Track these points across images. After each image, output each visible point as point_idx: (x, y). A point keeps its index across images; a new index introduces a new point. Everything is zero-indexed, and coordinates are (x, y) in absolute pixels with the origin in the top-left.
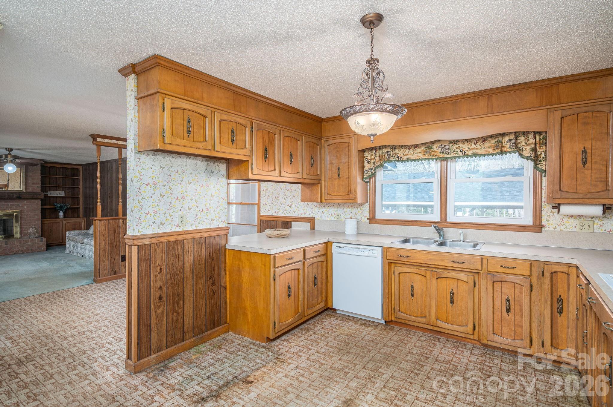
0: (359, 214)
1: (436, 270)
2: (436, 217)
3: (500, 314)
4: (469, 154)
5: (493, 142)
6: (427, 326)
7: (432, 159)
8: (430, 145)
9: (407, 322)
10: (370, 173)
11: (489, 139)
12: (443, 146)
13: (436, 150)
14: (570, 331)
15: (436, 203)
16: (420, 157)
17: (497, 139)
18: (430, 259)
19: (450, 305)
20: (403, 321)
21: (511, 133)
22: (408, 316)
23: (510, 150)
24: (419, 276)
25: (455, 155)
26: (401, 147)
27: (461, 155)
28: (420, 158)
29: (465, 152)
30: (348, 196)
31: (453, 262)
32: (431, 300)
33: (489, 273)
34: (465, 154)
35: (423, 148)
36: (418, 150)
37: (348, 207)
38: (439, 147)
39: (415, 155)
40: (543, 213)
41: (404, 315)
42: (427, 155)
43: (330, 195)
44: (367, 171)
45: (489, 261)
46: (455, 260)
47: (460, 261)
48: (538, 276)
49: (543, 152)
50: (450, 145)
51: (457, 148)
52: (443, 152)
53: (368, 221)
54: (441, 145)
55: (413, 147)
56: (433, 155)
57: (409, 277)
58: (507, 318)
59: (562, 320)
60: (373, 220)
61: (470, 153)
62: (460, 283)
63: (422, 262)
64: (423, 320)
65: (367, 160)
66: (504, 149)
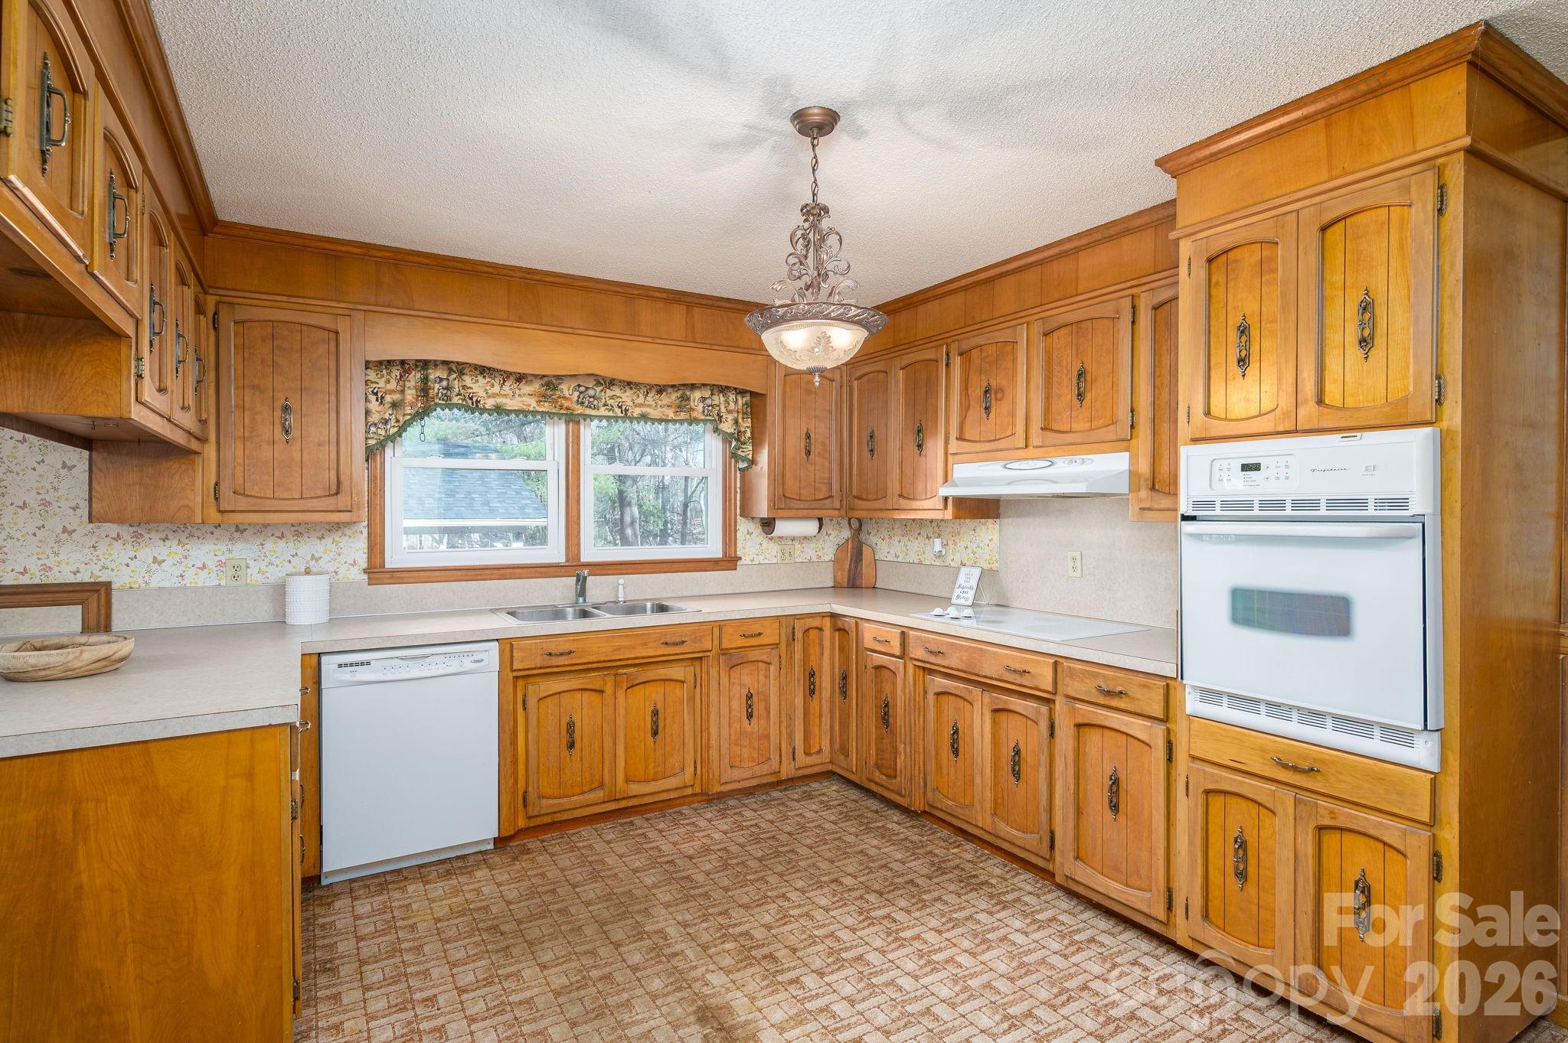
0: (325, 558)
1: (625, 671)
2: (554, 552)
3: (738, 727)
4: (635, 415)
5: (674, 396)
6: (606, 805)
7: (560, 416)
8: (553, 379)
9: (559, 817)
10: (382, 432)
11: (670, 390)
12: (582, 389)
13: (567, 395)
14: (824, 719)
15: (555, 522)
16: (529, 405)
17: (680, 392)
18: (619, 649)
19: (650, 739)
20: (547, 820)
21: (705, 385)
22: (561, 801)
23: (703, 417)
24: (586, 695)
25: (607, 413)
26: (481, 373)
27: (620, 414)
28: (531, 409)
29: (626, 410)
30: (332, 500)
31: (666, 644)
32: (615, 743)
33: (724, 652)
34: (626, 414)
35: (536, 386)
36: (527, 389)
37: (282, 537)
38: (575, 390)
39: (517, 398)
40: (738, 534)
41: (552, 801)
42: (546, 404)
43: (248, 496)
44: (375, 425)
45: (725, 630)
46: (668, 640)
47: (678, 640)
48: (787, 641)
49: (748, 427)
50: (598, 389)
51: (612, 398)
52: (582, 403)
53: (366, 577)
54: (579, 386)
55: (512, 378)
56: (561, 407)
57: (562, 702)
58: (749, 728)
59: (814, 704)
60: (377, 571)
61: (637, 412)
62: (670, 686)
63: (602, 659)
64: (599, 795)
65: (376, 394)
66: (695, 414)
